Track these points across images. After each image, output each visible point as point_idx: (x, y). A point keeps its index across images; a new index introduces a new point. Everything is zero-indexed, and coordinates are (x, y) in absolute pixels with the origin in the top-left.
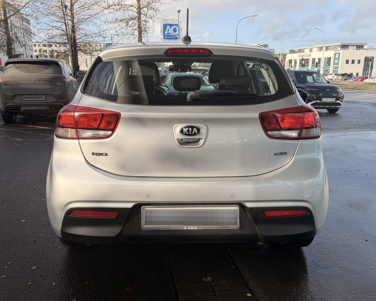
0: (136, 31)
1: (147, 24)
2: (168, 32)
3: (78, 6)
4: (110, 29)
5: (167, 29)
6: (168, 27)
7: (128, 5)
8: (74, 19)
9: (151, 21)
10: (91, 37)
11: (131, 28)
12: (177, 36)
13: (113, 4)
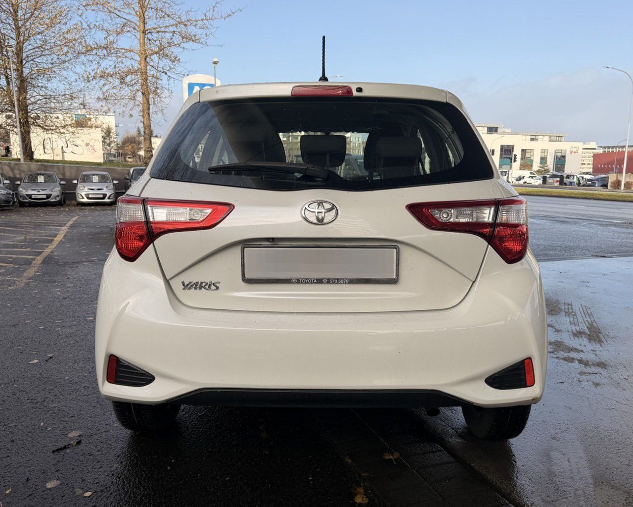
0: (140, 94)
1: (159, 82)
3: (30, 47)
4: (92, 88)
6: (197, 89)
7: (124, 49)
8: (24, 69)
9: (164, 77)
10: (55, 101)
11: (131, 88)
13: (96, 46)
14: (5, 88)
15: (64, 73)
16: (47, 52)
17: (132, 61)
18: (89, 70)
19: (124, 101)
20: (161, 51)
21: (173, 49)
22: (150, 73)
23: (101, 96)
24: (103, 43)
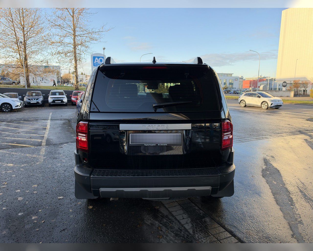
5: (96, 60)
6: (96, 58)
8: (26, 51)
14: (19, 59)
15: (43, 52)
16: (36, 44)
17: (70, 48)
18: (53, 51)
19: (67, 63)
20: (81, 44)
21: (87, 43)
23: (58, 61)
24: (59, 41)
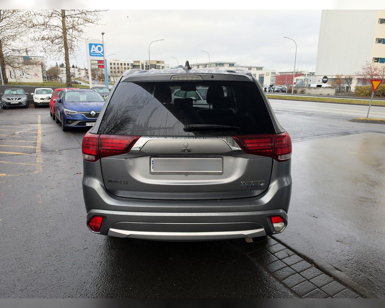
0: (63, 49)
1: (73, 42)
2: (94, 50)
5: (92, 48)
6: (93, 46)
7: (54, 26)
9: (75, 40)
11: (58, 46)
12: (102, 54)
13: (38, 24)
19: (55, 52)
20: (73, 27)
21: (80, 26)
22: (68, 38)
